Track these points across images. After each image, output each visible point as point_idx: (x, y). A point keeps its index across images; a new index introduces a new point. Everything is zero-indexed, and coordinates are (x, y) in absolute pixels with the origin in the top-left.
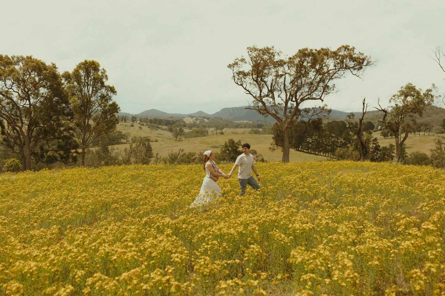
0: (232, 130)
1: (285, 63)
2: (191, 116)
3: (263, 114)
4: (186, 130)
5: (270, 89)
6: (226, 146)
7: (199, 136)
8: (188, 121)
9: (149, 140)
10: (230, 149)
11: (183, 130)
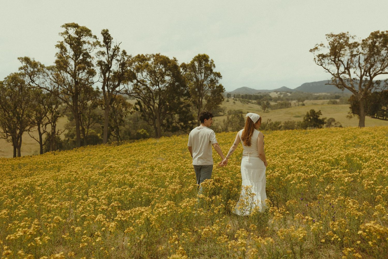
0: (312, 101)
1: (358, 45)
2: (276, 91)
3: (341, 88)
4: (272, 103)
5: (346, 66)
6: (308, 115)
7: (283, 108)
8: (274, 95)
9: (241, 113)
10: (312, 118)
11: (269, 103)
